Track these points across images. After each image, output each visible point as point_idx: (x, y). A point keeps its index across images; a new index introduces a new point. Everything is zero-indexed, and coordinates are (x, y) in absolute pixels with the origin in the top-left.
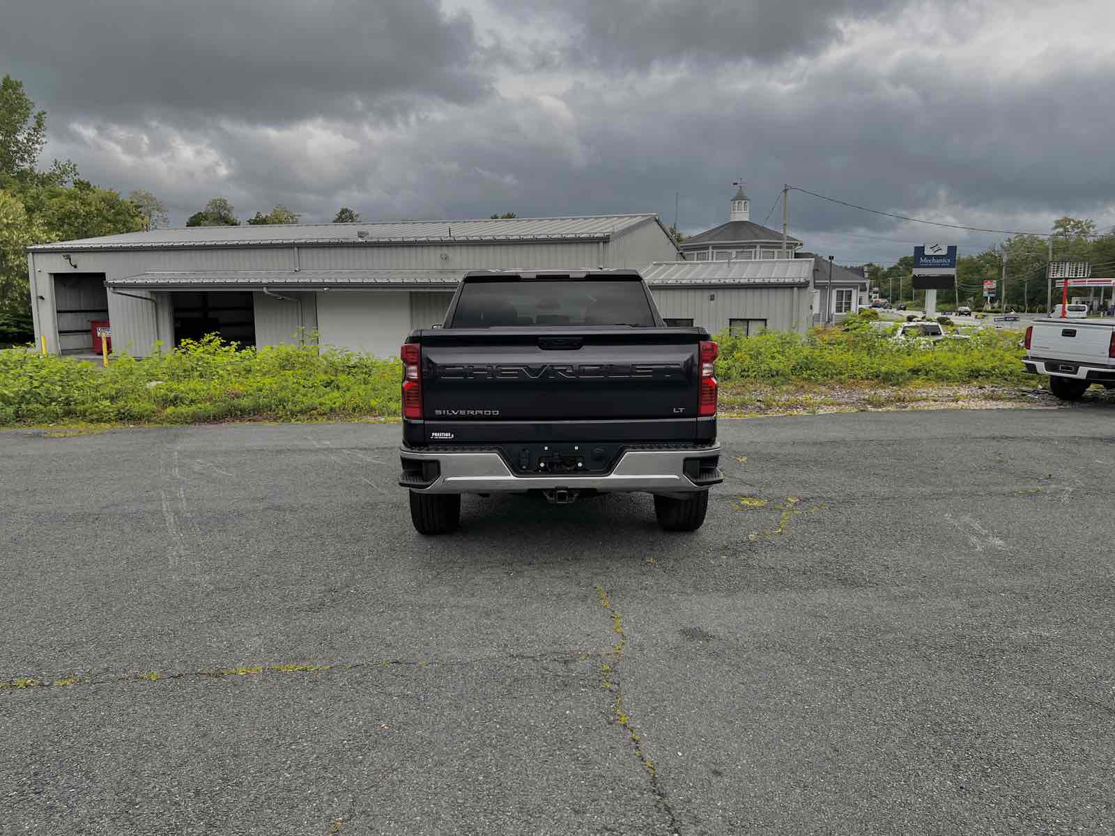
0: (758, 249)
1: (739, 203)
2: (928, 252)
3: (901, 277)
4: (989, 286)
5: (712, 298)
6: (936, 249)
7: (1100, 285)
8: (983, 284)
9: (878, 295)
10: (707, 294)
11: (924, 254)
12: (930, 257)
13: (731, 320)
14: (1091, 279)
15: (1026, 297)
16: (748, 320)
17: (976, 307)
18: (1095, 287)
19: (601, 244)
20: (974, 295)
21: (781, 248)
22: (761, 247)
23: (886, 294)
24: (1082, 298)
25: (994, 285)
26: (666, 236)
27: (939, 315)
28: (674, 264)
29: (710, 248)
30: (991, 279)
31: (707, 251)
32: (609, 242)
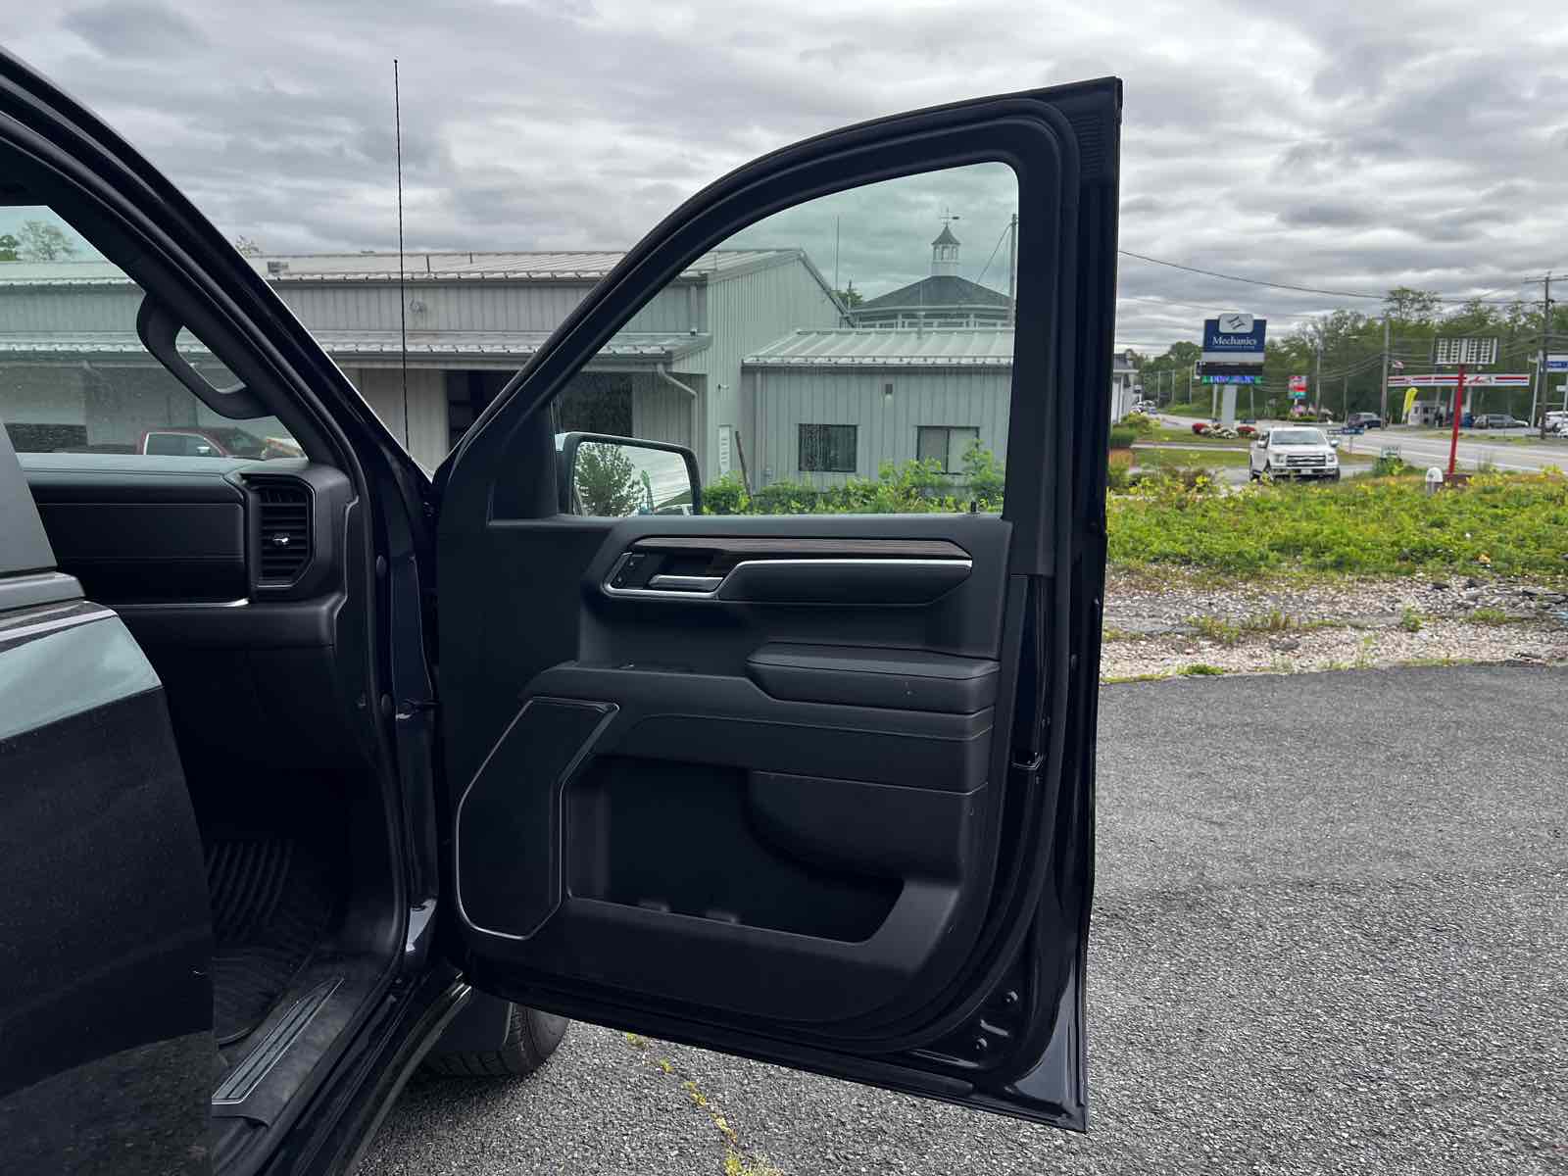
0: (972, 319)
1: (943, 248)
2: (1224, 328)
3: (1174, 371)
4: (1296, 384)
5: (889, 389)
6: (1236, 323)
7: (1451, 384)
8: (1288, 380)
9: (1140, 396)
10: (879, 383)
11: (1218, 331)
12: (1227, 336)
13: (921, 429)
14: (1439, 376)
15: (1345, 399)
16: (948, 429)
17: (1278, 413)
18: (1442, 387)
19: (694, 289)
20: (1276, 396)
21: (1005, 318)
22: (977, 316)
23: (1152, 393)
24: (1424, 402)
25: (1304, 382)
26: (819, 287)
27: (1238, 424)
28: (830, 333)
29: (900, 317)
30: (1299, 373)
31: (894, 321)
32: (705, 286)
